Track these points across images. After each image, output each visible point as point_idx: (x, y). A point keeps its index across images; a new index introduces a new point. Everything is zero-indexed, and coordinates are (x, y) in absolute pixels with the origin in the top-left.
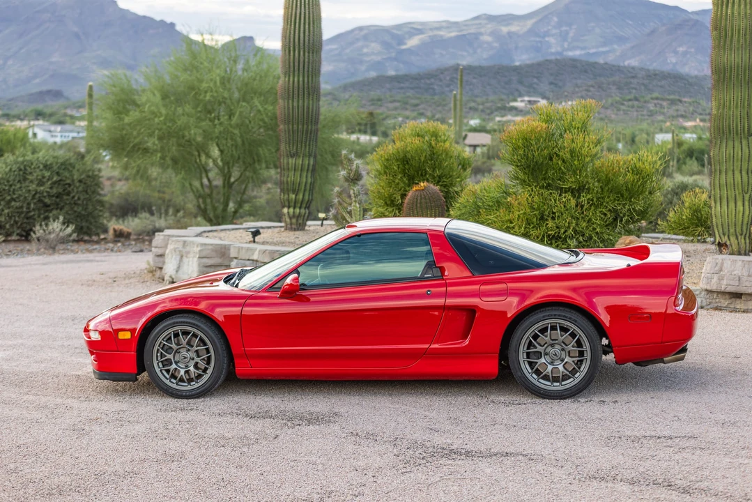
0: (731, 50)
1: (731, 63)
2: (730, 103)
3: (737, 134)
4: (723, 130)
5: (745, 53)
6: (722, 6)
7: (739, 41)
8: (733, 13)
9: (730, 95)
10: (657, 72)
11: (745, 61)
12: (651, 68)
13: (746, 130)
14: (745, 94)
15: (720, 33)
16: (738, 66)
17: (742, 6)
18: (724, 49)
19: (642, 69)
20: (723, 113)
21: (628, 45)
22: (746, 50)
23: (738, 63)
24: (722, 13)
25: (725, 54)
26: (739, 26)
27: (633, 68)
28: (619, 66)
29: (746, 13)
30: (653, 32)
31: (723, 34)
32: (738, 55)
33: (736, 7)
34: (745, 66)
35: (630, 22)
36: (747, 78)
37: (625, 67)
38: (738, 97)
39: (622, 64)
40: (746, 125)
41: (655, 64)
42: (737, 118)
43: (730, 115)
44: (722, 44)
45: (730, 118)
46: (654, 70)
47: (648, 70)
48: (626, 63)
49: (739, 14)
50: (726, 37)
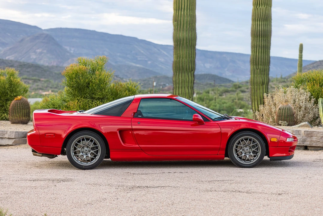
0: (183, 31)
1: (183, 37)
2: (183, 56)
3: (186, 70)
4: (180, 68)
5: (190, 33)
6: (179, 10)
7: (187, 27)
8: (184, 14)
9: (183, 52)
10: (25, 64)
11: (190, 37)
12: (21, 61)
13: (190, 68)
14: (190, 51)
15: (178, 23)
16: (187, 39)
17: (188, 11)
18: (180, 30)
19: (16, 61)
20: (180, 61)
21: (8, 48)
22: (190, 31)
23: (187, 37)
24: (179, 14)
25: (180, 33)
26: (187, 20)
27: (11, 61)
28: (3, 60)
29: (190, 14)
30: (22, 40)
31: (179, 23)
32: (187, 33)
33: (185, 11)
34: (190, 38)
35: (9, 34)
36: (191, 44)
37: (6, 60)
38: (186, 53)
39: (4, 59)
40: (191, 66)
41: (23, 59)
42: (186, 63)
43: (183, 61)
44: (179, 28)
45: (183, 63)
46: (24, 63)
47: (20, 63)
48: (7, 58)
49: (187, 14)
50: (181, 25)
